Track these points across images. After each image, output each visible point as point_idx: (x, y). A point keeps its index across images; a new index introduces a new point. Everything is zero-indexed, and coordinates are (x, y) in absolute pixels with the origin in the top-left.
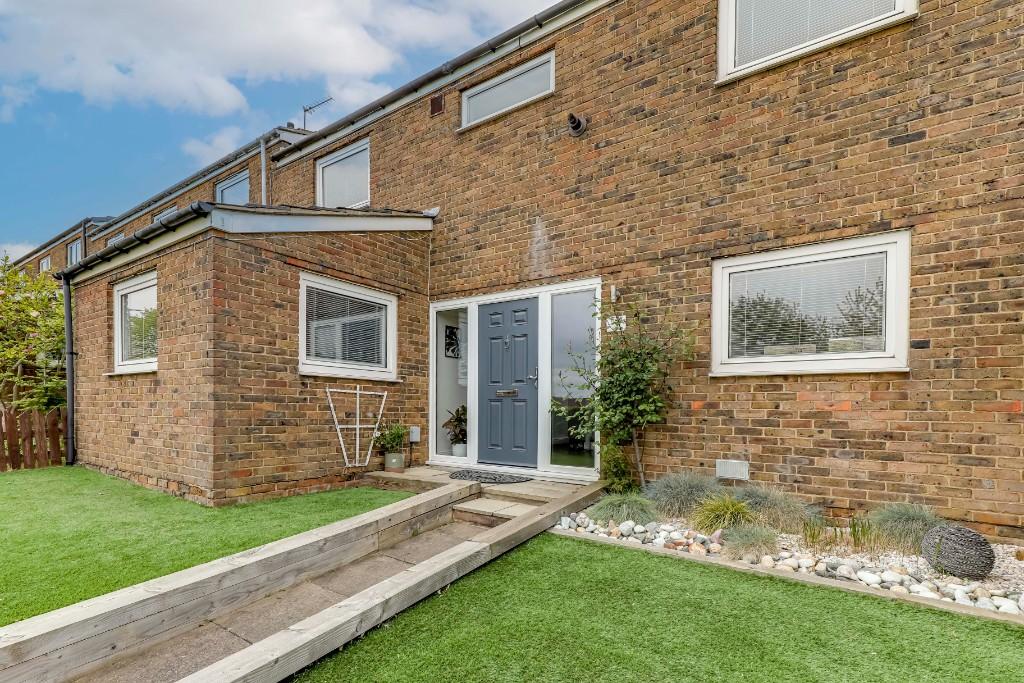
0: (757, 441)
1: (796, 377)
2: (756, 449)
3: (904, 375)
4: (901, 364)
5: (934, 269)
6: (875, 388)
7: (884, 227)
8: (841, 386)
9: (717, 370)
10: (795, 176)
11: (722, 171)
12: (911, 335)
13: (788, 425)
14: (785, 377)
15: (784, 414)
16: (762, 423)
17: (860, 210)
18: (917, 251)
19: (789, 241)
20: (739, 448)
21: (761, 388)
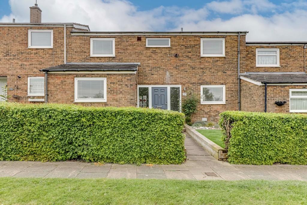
0: (208, 115)
1: (213, 105)
2: (208, 116)
3: (225, 105)
4: (224, 103)
5: (228, 91)
6: (222, 106)
7: (222, 84)
8: (219, 106)
9: (202, 103)
10: (212, 74)
11: (202, 71)
12: (226, 99)
13: (212, 112)
14: (212, 105)
15: (211, 110)
16: (208, 112)
17: (220, 81)
18: (226, 88)
19: (212, 84)
20: (205, 116)
21: (208, 106)
